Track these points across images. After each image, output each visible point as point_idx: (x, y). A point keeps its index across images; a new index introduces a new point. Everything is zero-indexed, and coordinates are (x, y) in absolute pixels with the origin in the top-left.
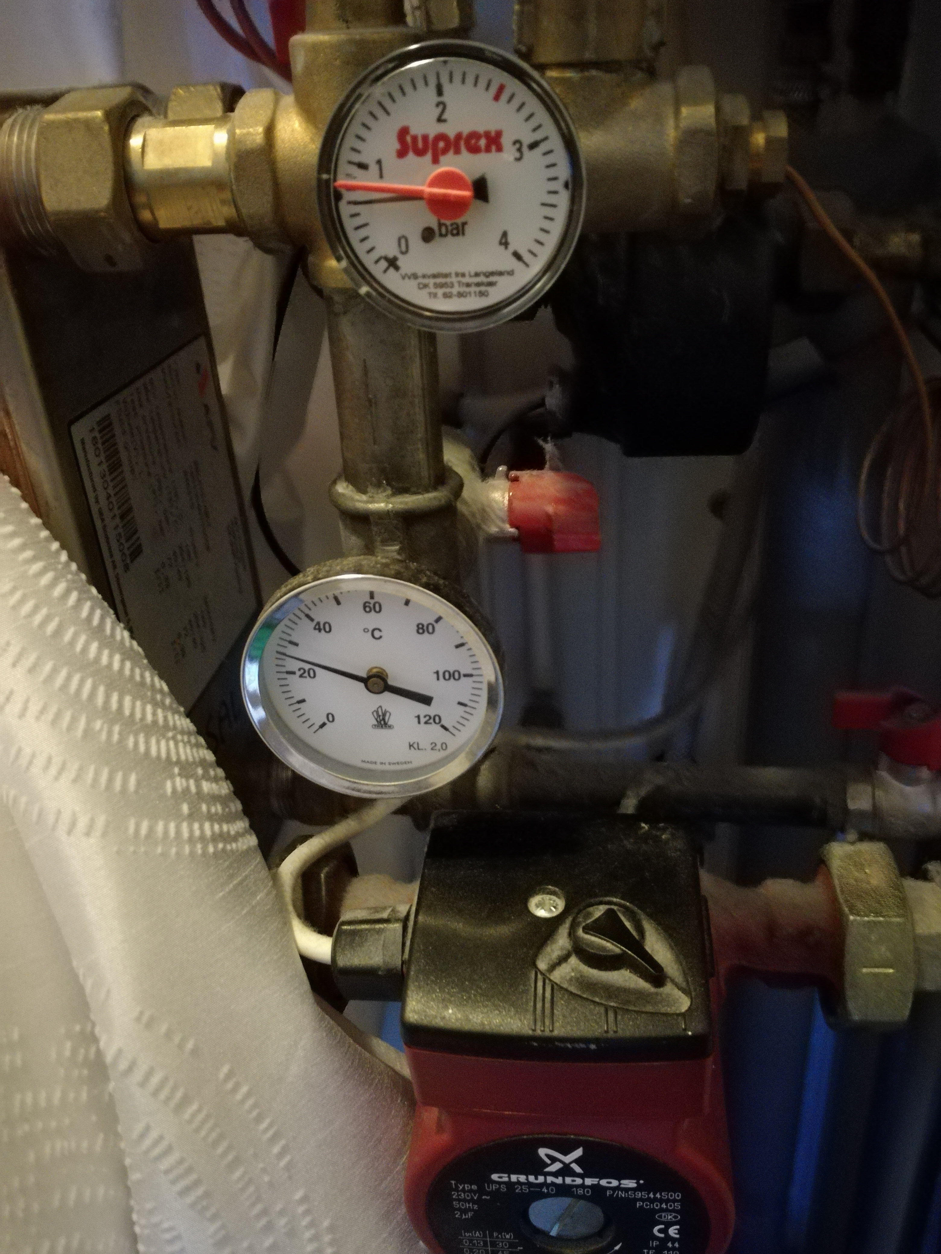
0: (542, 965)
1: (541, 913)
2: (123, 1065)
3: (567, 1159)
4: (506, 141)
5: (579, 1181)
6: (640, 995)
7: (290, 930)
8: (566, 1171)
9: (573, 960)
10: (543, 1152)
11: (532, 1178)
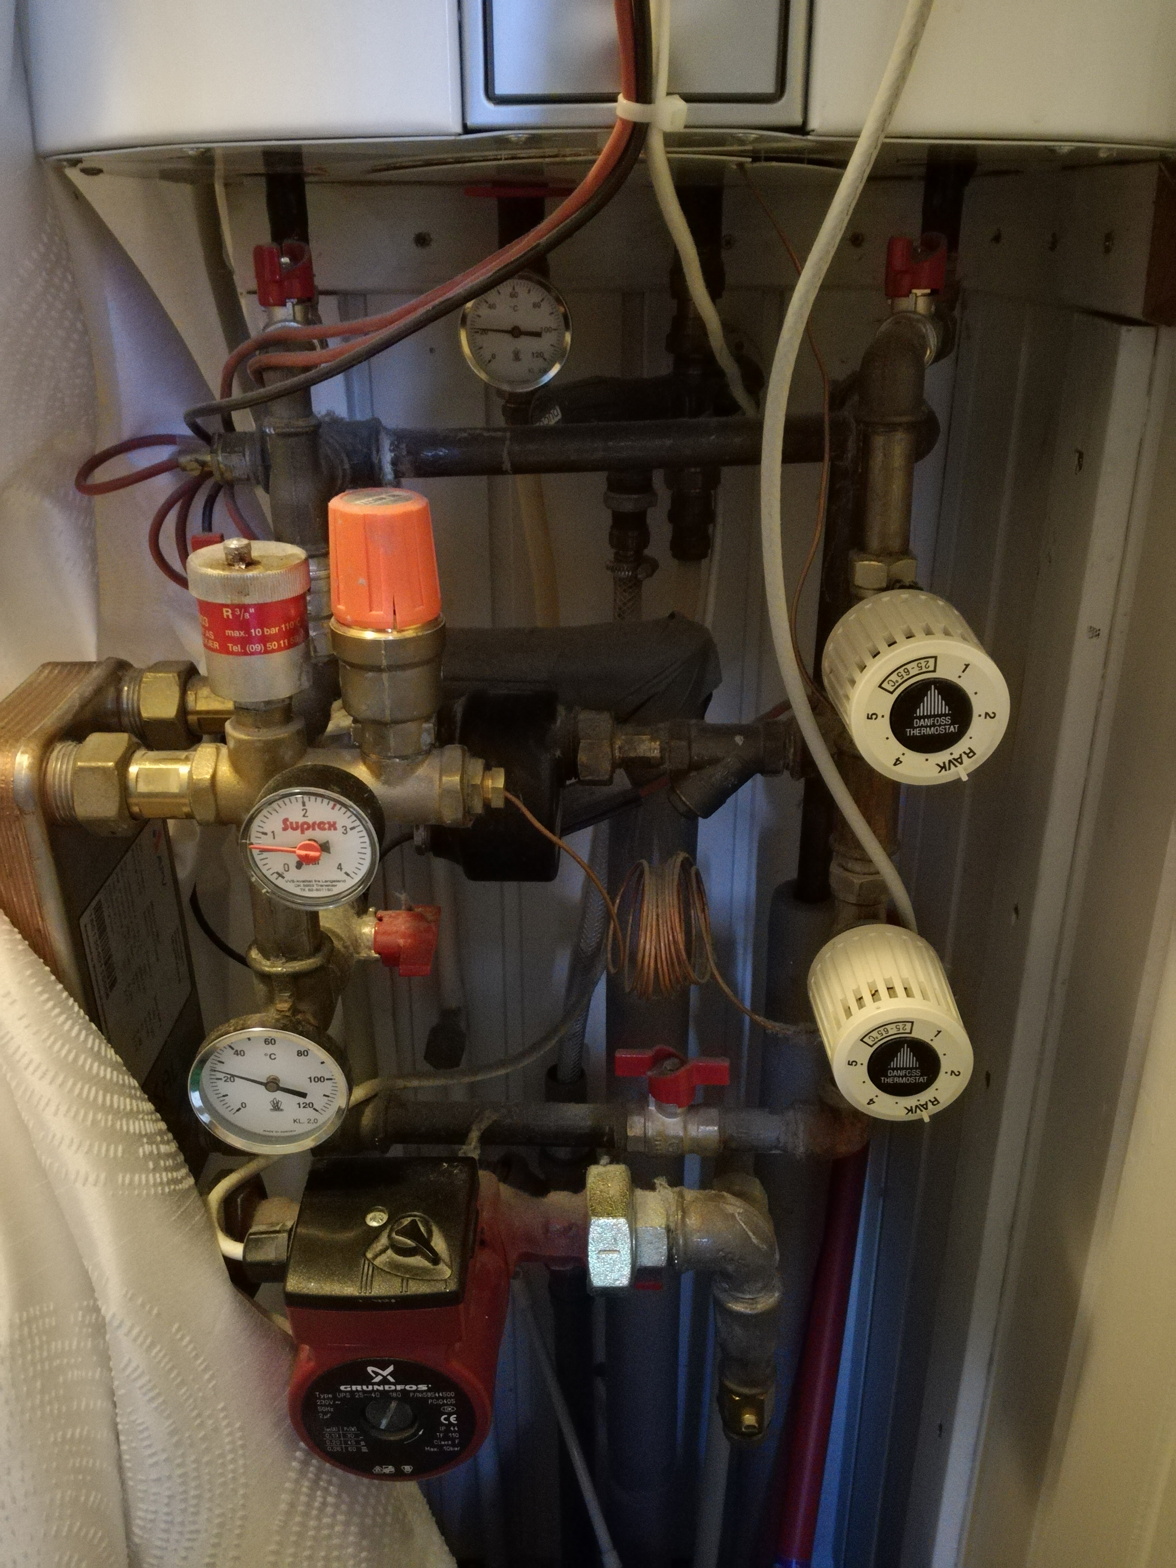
0: (369, 1255)
1: (374, 1224)
2: (116, 1323)
3: (385, 1373)
4: (338, 826)
5: (393, 1388)
6: (425, 1270)
7: (216, 1239)
8: (385, 1381)
9: (389, 1252)
10: (370, 1369)
11: (365, 1388)
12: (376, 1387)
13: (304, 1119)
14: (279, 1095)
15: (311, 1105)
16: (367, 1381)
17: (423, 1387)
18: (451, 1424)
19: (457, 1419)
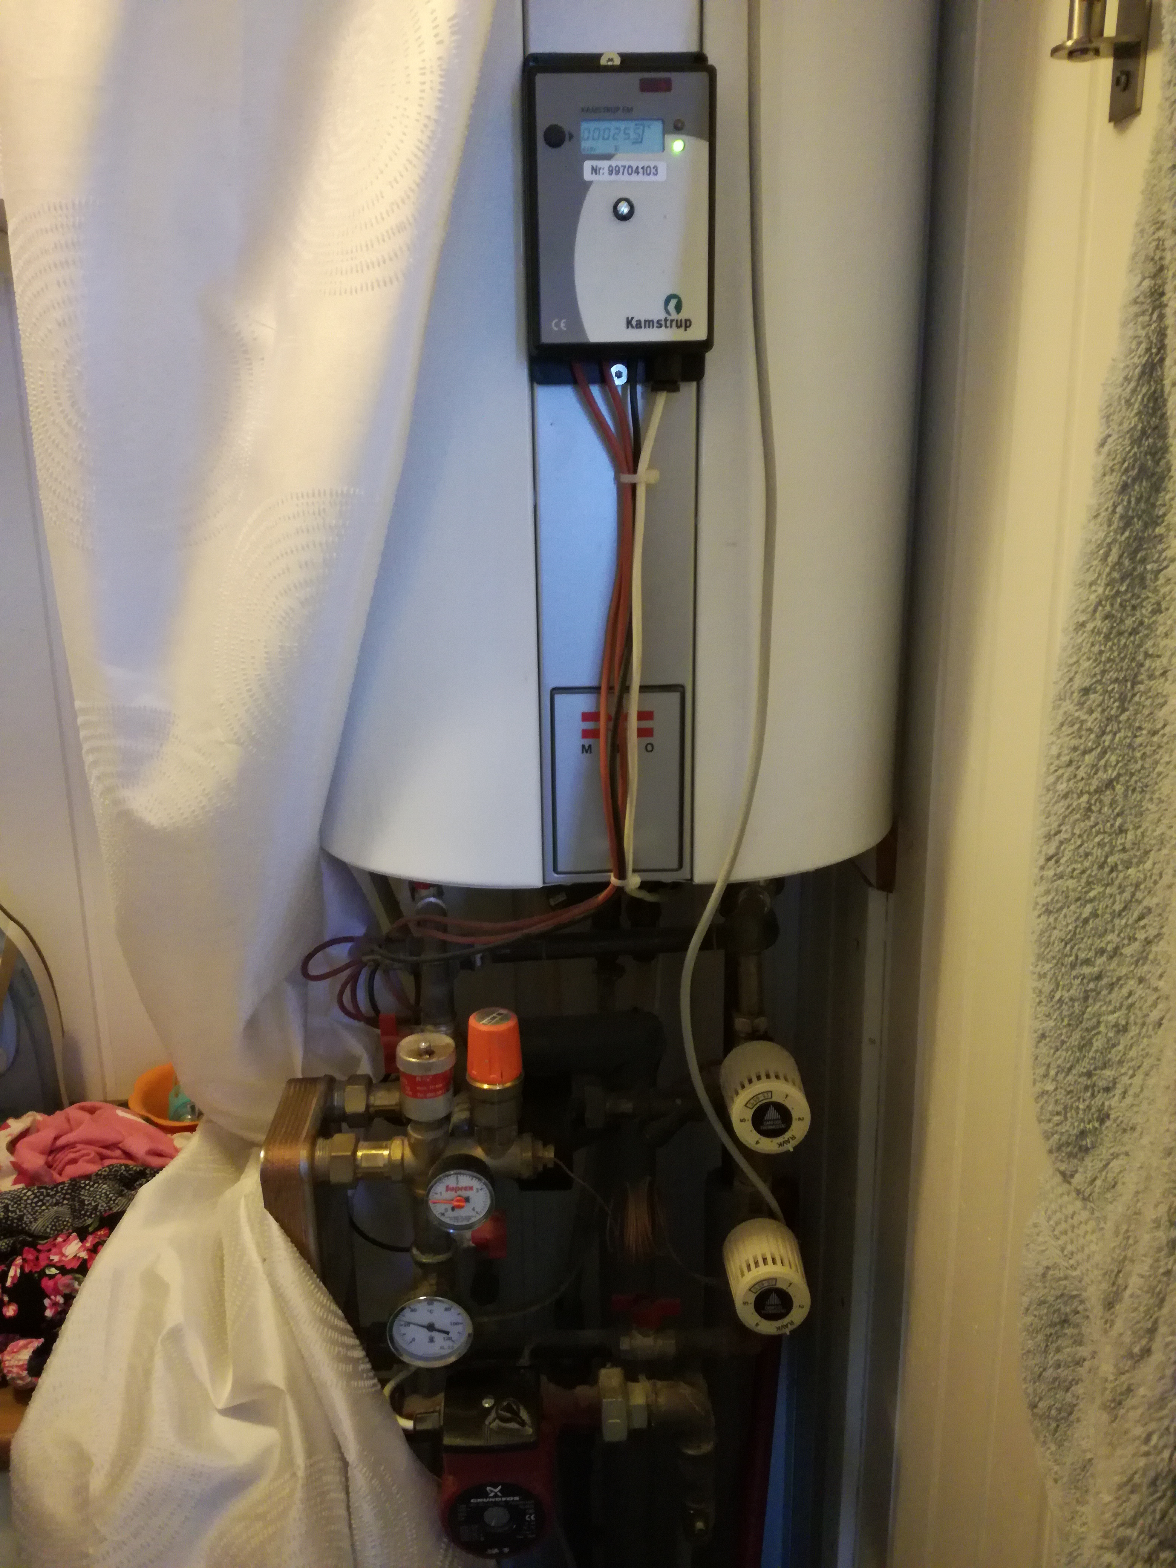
0: (487, 1422)
1: (487, 1405)
2: (354, 1466)
3: (497, 1490)
4: (474, 1188)
5: (500, 1499)
6: (518, 1430)
7: (396, 1420)
8: (496, 1496)
9: (497, 1421)
10: (488, 1488)
11: (485, 1500)
12: (491, 1500)
13: (446, 1347)
14: (435, 1334)
15: (450, 1339)
16: (486, 1495)
17: (517, 1498)
18: (531, 1520)
19: (535, 1517)
